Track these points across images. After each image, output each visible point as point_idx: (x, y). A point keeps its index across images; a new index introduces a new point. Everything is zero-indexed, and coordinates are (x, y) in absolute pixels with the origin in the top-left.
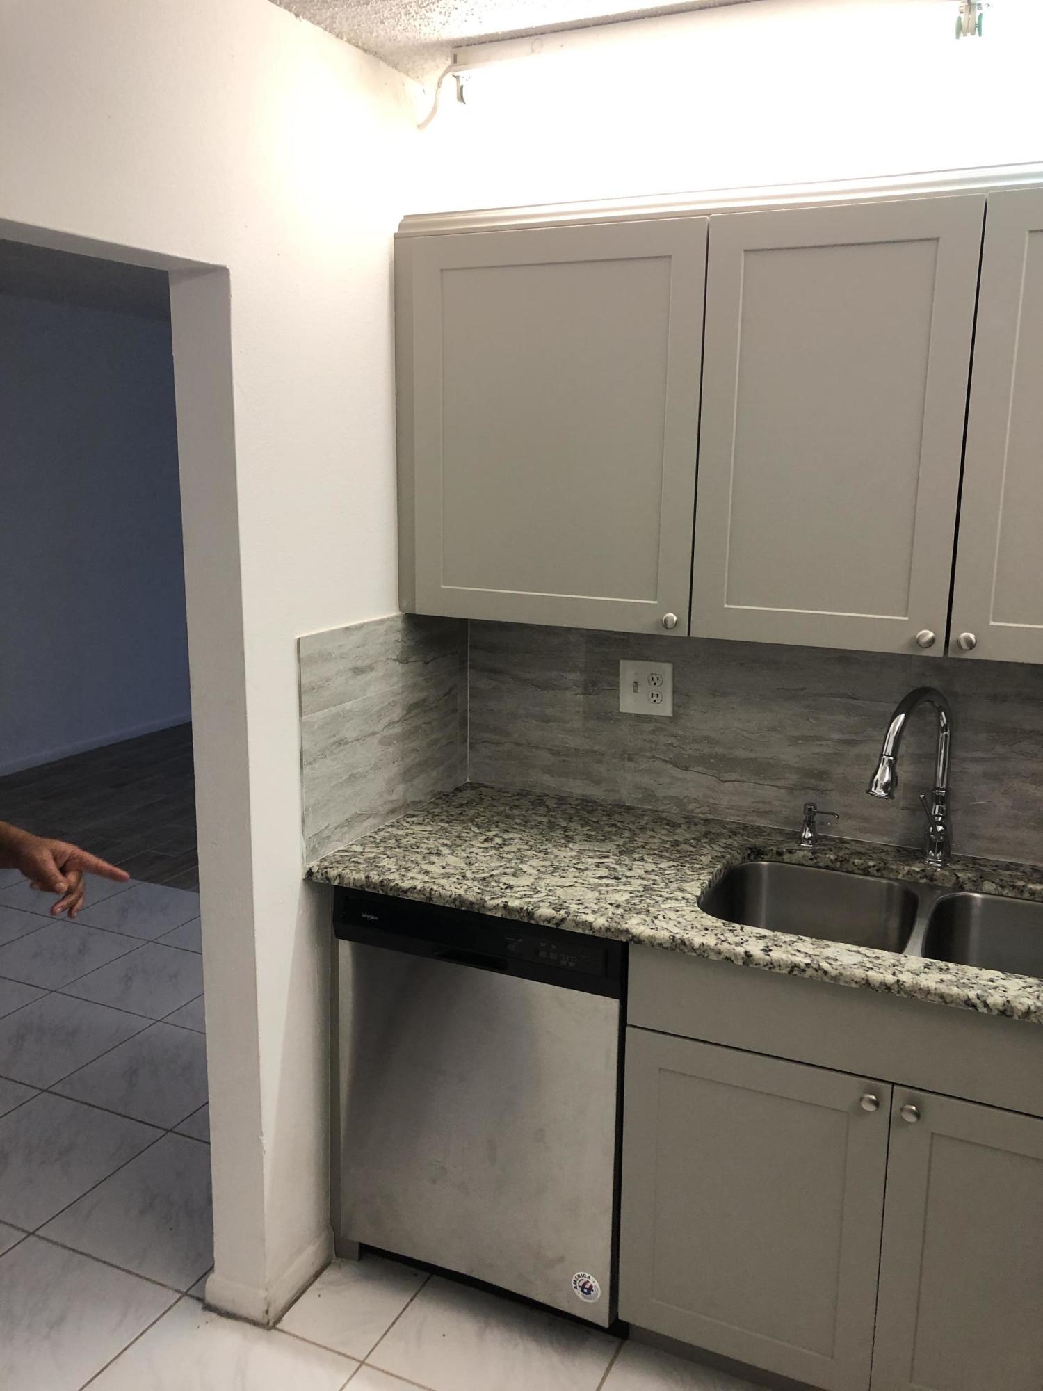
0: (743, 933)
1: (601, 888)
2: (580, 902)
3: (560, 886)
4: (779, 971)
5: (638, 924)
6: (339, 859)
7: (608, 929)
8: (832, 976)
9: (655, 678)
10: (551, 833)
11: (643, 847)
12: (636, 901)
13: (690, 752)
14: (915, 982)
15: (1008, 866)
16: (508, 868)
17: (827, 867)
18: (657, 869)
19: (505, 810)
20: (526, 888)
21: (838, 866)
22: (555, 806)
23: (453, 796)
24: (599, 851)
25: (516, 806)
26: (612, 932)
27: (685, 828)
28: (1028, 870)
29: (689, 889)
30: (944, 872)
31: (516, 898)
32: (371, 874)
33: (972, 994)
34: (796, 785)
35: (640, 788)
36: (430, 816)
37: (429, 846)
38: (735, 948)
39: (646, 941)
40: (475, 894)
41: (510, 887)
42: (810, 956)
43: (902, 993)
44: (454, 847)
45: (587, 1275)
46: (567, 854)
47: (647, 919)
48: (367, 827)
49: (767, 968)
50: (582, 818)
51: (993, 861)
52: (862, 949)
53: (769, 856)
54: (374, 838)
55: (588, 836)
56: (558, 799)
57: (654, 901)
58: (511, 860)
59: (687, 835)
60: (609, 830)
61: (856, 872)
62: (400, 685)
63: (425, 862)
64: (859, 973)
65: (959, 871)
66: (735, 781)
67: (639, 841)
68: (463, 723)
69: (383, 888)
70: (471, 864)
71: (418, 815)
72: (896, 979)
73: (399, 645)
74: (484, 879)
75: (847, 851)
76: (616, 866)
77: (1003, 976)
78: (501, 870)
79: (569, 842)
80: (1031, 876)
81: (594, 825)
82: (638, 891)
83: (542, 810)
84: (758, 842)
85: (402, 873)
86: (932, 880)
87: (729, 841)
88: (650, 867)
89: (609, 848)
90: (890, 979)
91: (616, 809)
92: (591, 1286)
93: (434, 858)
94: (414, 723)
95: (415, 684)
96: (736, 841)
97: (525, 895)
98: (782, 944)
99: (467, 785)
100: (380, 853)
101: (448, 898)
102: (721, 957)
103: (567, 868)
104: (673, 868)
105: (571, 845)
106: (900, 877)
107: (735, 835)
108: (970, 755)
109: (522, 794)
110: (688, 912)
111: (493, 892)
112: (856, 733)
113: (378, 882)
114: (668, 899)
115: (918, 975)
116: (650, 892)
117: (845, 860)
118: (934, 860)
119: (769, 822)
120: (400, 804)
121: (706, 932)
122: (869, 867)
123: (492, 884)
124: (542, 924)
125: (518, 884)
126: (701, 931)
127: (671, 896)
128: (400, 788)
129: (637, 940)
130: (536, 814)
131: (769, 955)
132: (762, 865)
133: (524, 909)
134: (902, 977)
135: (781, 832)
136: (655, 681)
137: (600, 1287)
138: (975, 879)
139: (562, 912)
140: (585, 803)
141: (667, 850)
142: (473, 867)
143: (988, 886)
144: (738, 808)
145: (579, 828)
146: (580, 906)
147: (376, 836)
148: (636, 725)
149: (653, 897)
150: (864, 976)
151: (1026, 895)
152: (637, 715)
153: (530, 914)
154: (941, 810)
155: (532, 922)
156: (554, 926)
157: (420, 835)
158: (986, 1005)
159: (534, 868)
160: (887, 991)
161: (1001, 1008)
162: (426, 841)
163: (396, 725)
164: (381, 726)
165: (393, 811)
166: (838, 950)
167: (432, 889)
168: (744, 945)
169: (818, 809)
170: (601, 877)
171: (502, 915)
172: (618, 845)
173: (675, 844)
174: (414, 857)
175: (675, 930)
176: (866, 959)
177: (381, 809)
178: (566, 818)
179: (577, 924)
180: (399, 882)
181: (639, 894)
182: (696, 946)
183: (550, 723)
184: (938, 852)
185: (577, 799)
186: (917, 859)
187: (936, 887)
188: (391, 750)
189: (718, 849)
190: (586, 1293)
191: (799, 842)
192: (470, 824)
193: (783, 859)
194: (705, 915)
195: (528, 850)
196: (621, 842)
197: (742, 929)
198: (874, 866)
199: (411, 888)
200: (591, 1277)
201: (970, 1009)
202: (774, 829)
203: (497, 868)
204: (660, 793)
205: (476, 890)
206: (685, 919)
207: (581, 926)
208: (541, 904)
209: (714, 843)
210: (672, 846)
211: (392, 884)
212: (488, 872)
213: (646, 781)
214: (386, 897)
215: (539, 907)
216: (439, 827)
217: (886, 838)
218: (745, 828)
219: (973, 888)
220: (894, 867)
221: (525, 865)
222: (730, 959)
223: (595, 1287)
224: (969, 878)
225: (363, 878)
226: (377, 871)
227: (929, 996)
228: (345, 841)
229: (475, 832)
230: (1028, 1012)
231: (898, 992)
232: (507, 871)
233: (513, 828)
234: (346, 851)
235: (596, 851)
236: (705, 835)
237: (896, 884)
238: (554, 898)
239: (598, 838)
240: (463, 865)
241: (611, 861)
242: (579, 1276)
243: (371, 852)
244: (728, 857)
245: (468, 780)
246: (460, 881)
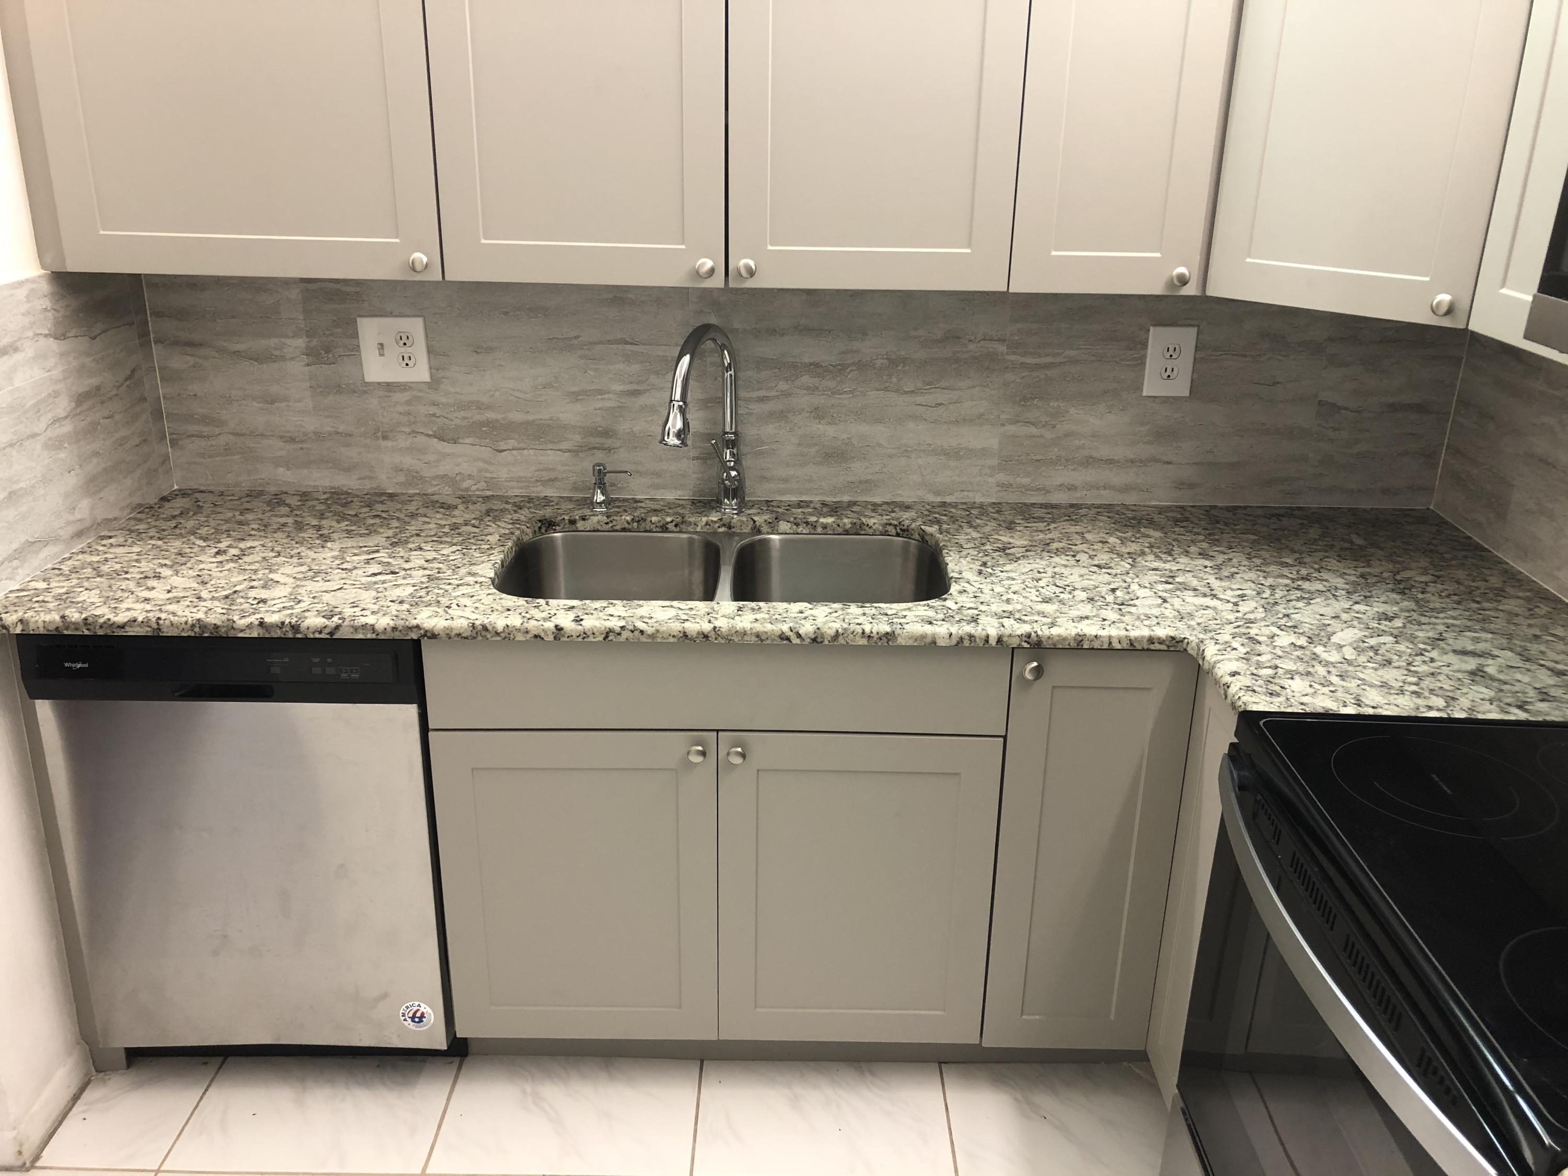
0: (549, 608)
1: (377, 586)
2: (354, 605)
3: (326, 592)
4: (595, 640)
5: (429, 617)
6: (15, 601)
7: (394, 629)
8: (649, 635)
9: (404, 338)
10: (300, 535)
11: (418, 535)
12: (423, 593)
13: (458, 422)
14: (730, 626)
15: (799, 505)
16: (254, 580)
17: (624, 530)
18: (439, 556)
19: (234, 516)
20: (284, 600)
21: (636, 527)
22: (299, 503)
23: (159, 508)
24: (365, 546)
25: (248, 509)
26: (400, 631)
27: (463, 509)
28: (818, 506)
29: (481, 573)
30: (741, 518)
31: (274, 612)
32: (67, 613)
33: (785, 628)
34: (581, 447)
35: (401, 470)
36: (133, 535)
37: (143, 570)
38: (544, 624)
39: (442, 634)
40: (218, 616)
41: (264, 601)
42: (624, 618)
43: (720, 639)
44: (176, 567)
45: (417, 1003)
46: (327, 555)
47: (439, 610)
48: (45, 557)
49: (580, 639)
50: (336, 514)
51: (785, 502)
52: (675, 603)
53: (562, 526)
54: (60, 569)
55: (348, 532)
56: (301, 496)
57: (443, 591)
58: (256, 571)
59: (467, 516)
60: (372, 521)
61: (654, 530)
62: (60, 368)
63: (141, 589)
64: (676, 627)
65: (754, 514)
66: (513, 449)
67: (412, 529)
68: (157, 414)
69: (89, 627)
70: (204, 583)
71: (115, 536)
72: (712, 626)
73: (50, 315)
74: (227, 597)
75: (642, 510)
76: (390, 560)
77: (810, 606)
78: (246, 584)
79: (326, 541)
80: (822, 510)
81: (353, 519)
82: (422, 583)
83: (284, 510)
84: (548, 512)
85: (113, 606)
86: (730, 527)
87: (516, 516)
88: (430, 555)
89: (377, 542)
90: (707, 627)
91: (378, 499)
92: (423, 1014)
93: (151, 583)
94: (89, 419)
95: (83, 366)
96: (523, 515)
97: (284, 607)
98: (592, 612)
99: (176, 493)
100: (73, 587)
101: (184, 626)
102: (529, 636)
103: (330, 570)
104: (457, 552)
105: (329, 545)
106: (699, 529)
107: (521, 508)
108: (755, 394)
109: (254, 494)
110: (485, 595)
111: (242, 610)
112: (639, 383)
113: (80, 620)
114: (458, 586)
115: (733, 619)
116: (436, 581)
117: (642, 519)
118: (730, 506)
119: (555, 490)
120: (87, 524)
121: (509, 612)
122: (668, 523)
123: (238, 601)
124: (312, 636)
125: (272, 597)
126: (503, 612)
127: (461, 582)
128: (85, 503)
129: (432, 635)
130: (276, 516)
131: (581, 625)
132: (555, 537)
133: (287, 622)
134: (718, 624)
135: (570, 499)
136: (404, 340)
137: (433, 1014)
138: (771, 521)
139: (335, 619)
140: (335, 496)
141: (446, 534)
142: (208, 586)
143: (784, 526)
144: (519, 479)
145: (334, 524)
146: (355, 609)
147: (62, 567)
148: (386, 397)
149: (441, 586)
150: (680, 629)
151: (819, 530)
152: (388, 384)
153: (295, 628)
154: (732, 454)
155: (299, 636)
156: (328, 637)
157: (126, 559)
158: (799, 636)
159: (288, 575)
160: (704, 640)
161: (813, 636)
162: (136, 564)
163: (64, 423)
164: (42, 425)
165: (79, 534)
166: (650, 608)
167: (159, 618)
168: (552, 619)
169: (608, 469)
170: (375, 575)
171: (259, 634)
172: (388, 537)
173: (455, 527)
174: (124, 585)
175: (473, 616)
176: (680, 612)
177: (62, 533)
178: (315, 515)
179: (356, 629)
180: (111, 616)
181: (424, 586)
182: (500, 629)
183: (277, 405)
184: (733, 499)
185: (325, 493)
186: (713, 508)
187: (734, 534)
188: (62, 455)
189: (505, 526)
190: (418, 1022)
191: (591, 507)
192: (192, 537)
193: (577, 528)
194: (504, 595)
195: (275, 557)
196: (390, 533)
197: (547, 604)
198: (672, 522)
199: (129, 621)
200: (422, 1005)
201: (785, 642)
202: (561, 497)
203: (240, 583)
204: (427, 473)
205: (219, 610)
206: (483, 604)
207: (361, 631)
208: (306, 614)
209: (499, 520)
210: (451, 530)
211: (101, 620)
212: (229, 589)
213: (408, 461)
214: (96, 637)
215: (305, 618)
216: (150, 546)
217: (679, 493)
218: (530, 500)
219: (770, 530)
220: (692, 520)
221: (275, 575)
222: (540, 636)
223: (427, 1012)
224: (765, 521)
225: (57, 618)
226: (75, 608)
227: (746, 638)
228: (18, 578)
229: (199, 546)
230: (837, 635)
231: (716, 639)
232: (254, 584)
233: (250, 535)
234: (23, 590)
235: (361, 547)
236: (488, 513)
237: (695, 537)
238: (321, 605)
239: (361, 532)
240: (195, 585)
241: (383, 555)
242: (407, 1007)
243: (59, 586)
244: (517, 533)
245: (176, 487)
246: (195, 604)
